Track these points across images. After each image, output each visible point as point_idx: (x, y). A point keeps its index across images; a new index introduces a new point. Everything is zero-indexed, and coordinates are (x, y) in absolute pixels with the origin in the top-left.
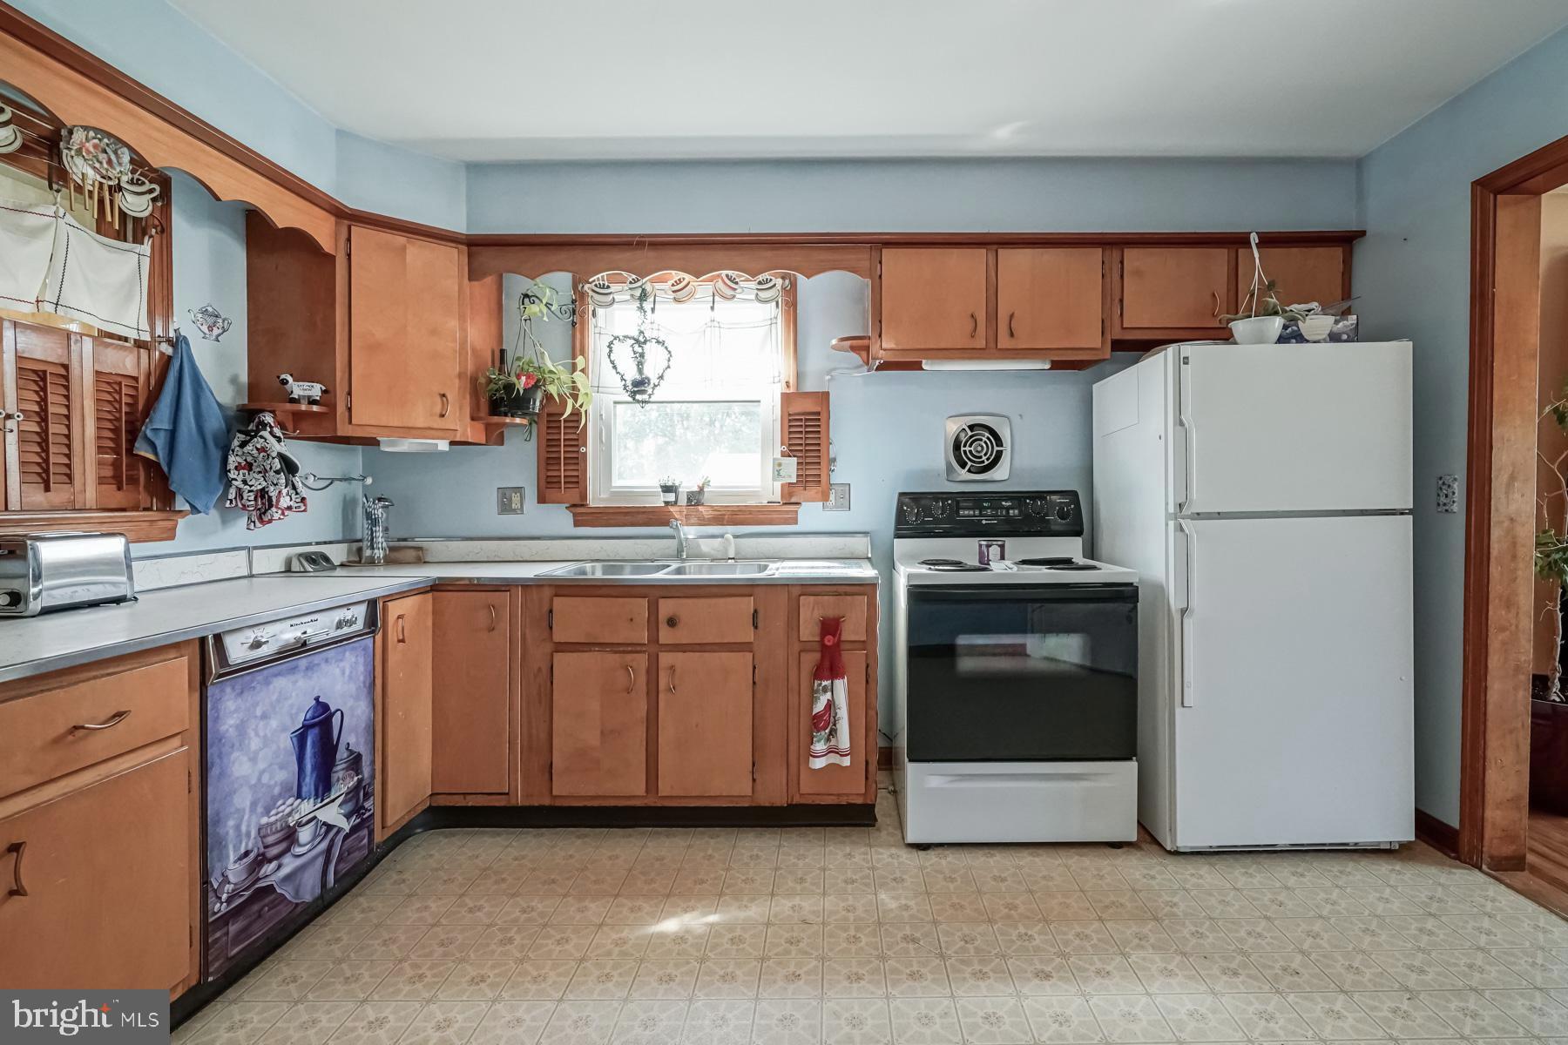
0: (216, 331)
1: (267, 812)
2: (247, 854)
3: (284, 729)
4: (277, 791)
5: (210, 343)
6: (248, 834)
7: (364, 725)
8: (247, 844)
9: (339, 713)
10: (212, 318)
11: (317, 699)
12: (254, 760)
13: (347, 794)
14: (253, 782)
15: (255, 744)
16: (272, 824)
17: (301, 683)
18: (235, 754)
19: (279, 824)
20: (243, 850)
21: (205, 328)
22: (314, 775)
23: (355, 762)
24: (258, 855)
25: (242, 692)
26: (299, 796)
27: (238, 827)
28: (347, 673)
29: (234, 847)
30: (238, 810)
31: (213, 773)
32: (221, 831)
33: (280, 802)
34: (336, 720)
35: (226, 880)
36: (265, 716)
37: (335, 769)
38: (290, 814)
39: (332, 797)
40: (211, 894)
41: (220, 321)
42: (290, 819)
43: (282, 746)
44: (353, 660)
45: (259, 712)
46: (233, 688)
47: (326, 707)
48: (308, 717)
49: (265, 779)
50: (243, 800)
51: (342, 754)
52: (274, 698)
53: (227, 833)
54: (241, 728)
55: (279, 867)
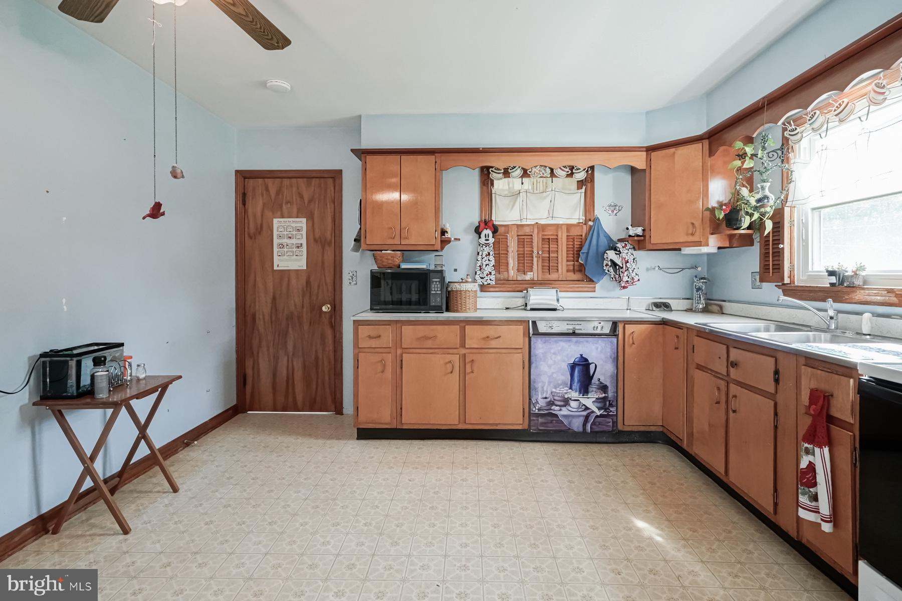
0: (615, 212)
1: (556, 388)
2: (546, 398)
3: (564, 361)
4: (559, 382)
5: (613, 217)
6: (547, 392)
7: (609, 374)
8: (546, 395)
9: (594, 365)
10: (615, 208)
11: (581, 355)
12: (550, 367)
13: (597, 399)
14: (549, 375)
15: (550, 362)
16: (558, 393)
17: (573, 347)
18: (541, 363)
19: (560, 395)
20: (544, 396)
21: (610, 212)
22: (579, 384)
23: (604, 388)
24: (551, 401)
25: (545, 343)
26: (571, 388)
27: (543, 387)
28: (599, 349)
29: (541, 393)
30: (543, 382)
31: (533, 366)
32: (536, 386)
33: (561, 387)
34: (592, 367)
35: (537, 402)
36: (554, 354)
37: (591, 386)
38: (566, 393)
39: (588, 397)
40: (532, 404)
41: (617, 207)
42: (566, 395)
43: (563, 367)
44: (604, 345)
45: (552, 351)
46: (541, 340)
47: (586, 360)
48: (576, 360)
49: (555, 375)
50: (545, 379)
51: (595, 380)
52: (560, 348)
53: (538, 387)
54: (545, 354)
55: (560, 410)
